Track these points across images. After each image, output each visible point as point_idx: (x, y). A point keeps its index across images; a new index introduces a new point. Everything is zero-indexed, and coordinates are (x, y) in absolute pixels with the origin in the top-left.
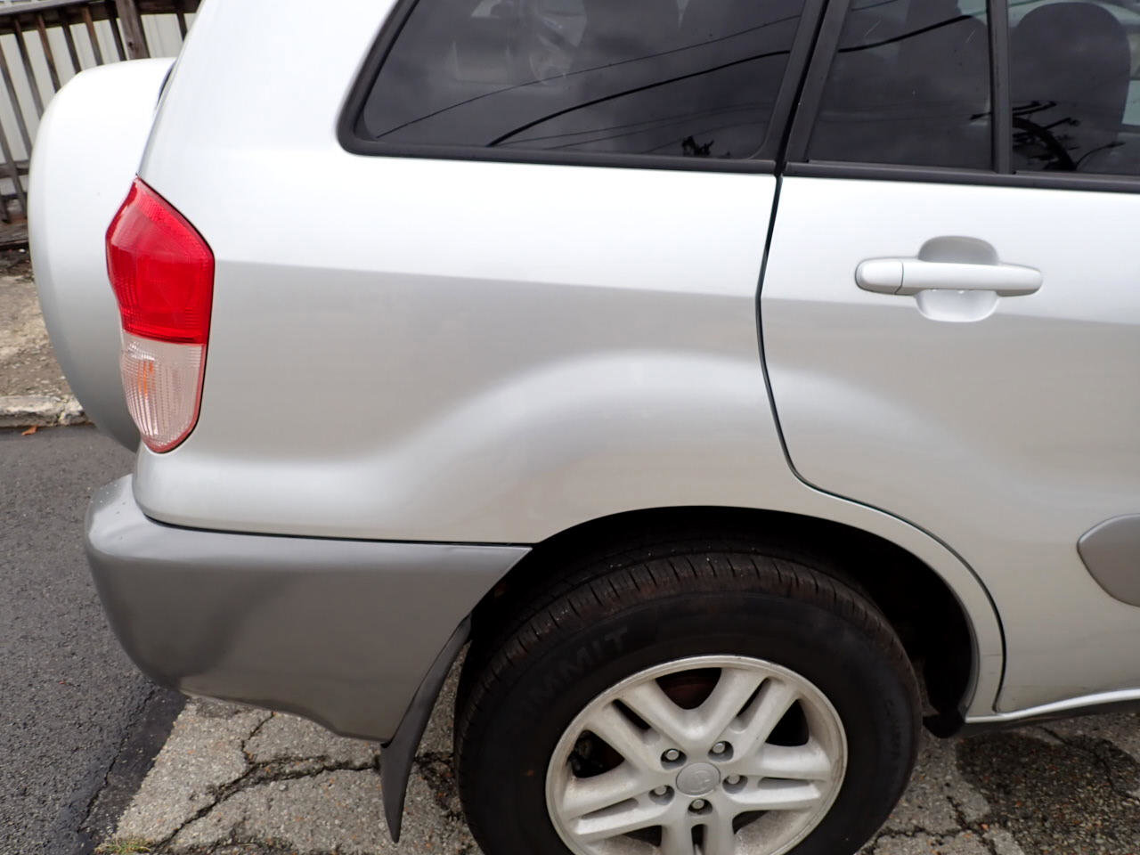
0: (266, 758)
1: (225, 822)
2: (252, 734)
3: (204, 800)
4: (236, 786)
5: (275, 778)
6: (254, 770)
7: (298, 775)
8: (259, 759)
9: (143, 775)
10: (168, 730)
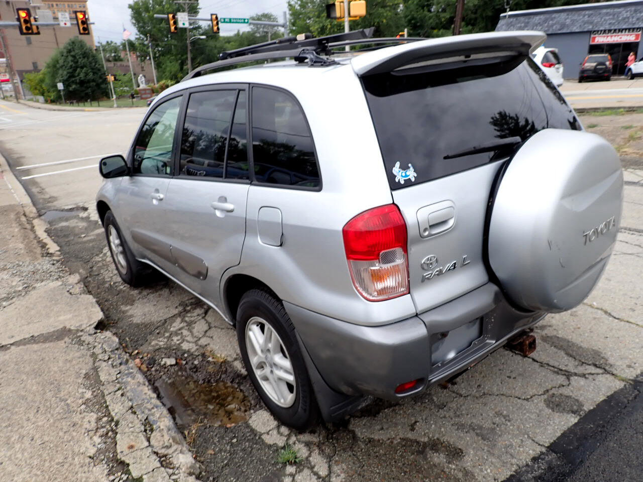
0: (561, 376)
1: (584, 368)
2: (563, 386)
3: (591, 377)
4: (576, 374)
5: (561, 370)
6: (568, 375)
7: (553, 367)
8: (565, 377)
9: (612, 395)
10: (598, 405)
